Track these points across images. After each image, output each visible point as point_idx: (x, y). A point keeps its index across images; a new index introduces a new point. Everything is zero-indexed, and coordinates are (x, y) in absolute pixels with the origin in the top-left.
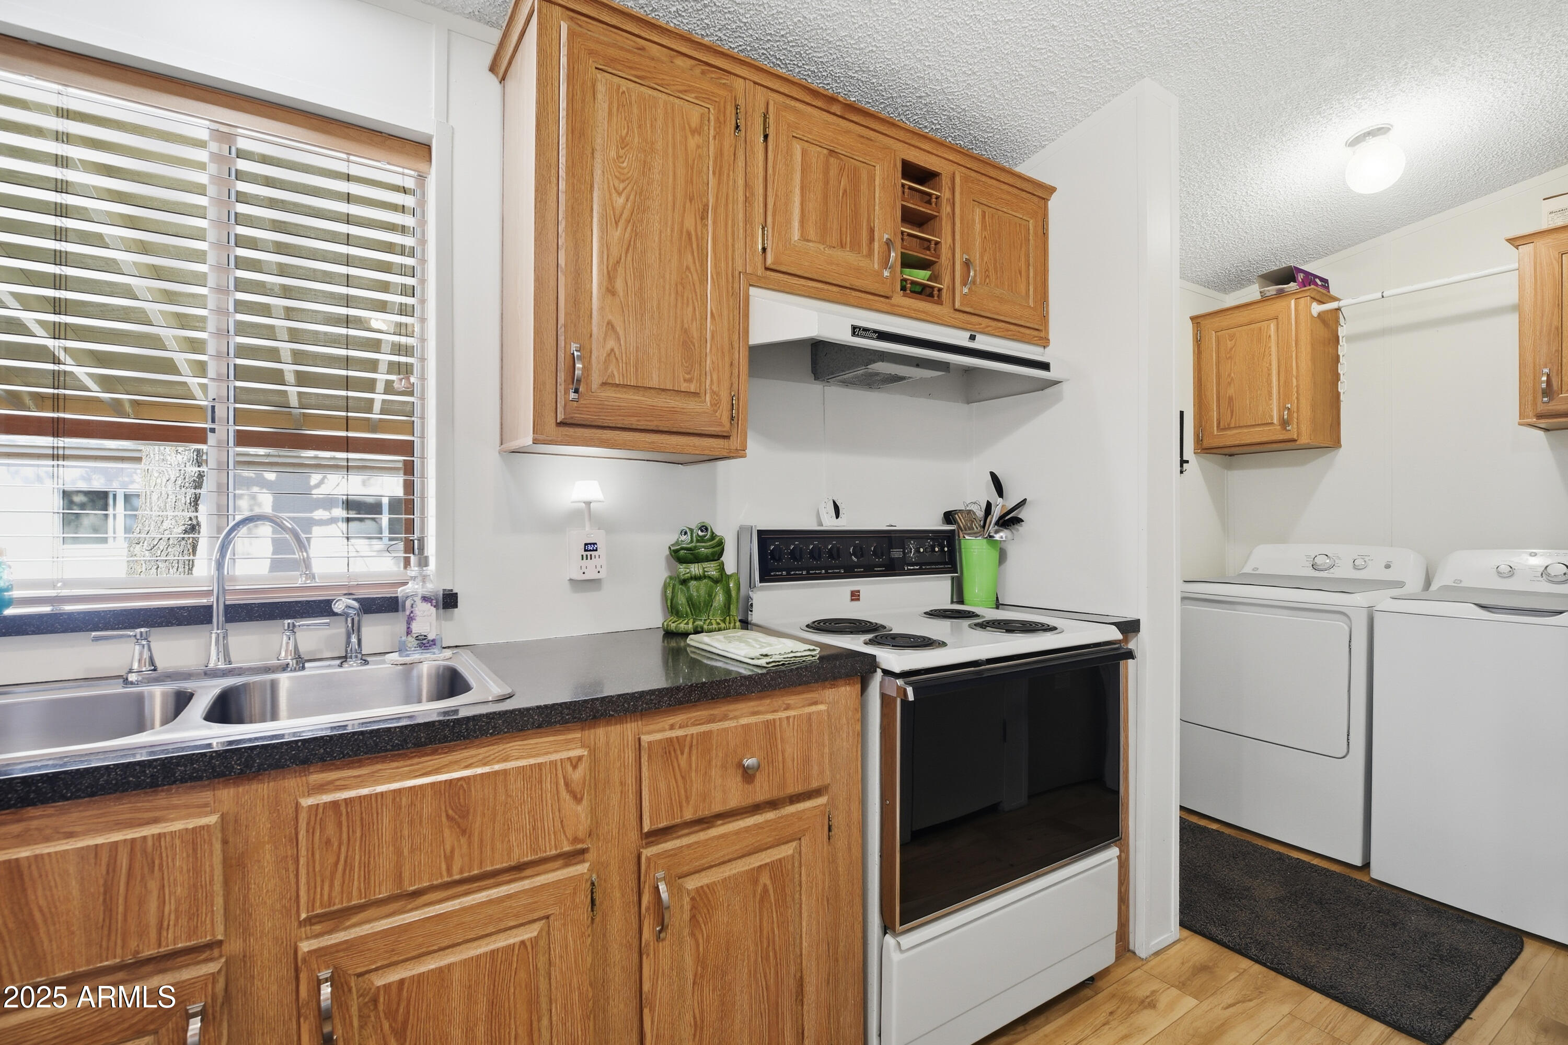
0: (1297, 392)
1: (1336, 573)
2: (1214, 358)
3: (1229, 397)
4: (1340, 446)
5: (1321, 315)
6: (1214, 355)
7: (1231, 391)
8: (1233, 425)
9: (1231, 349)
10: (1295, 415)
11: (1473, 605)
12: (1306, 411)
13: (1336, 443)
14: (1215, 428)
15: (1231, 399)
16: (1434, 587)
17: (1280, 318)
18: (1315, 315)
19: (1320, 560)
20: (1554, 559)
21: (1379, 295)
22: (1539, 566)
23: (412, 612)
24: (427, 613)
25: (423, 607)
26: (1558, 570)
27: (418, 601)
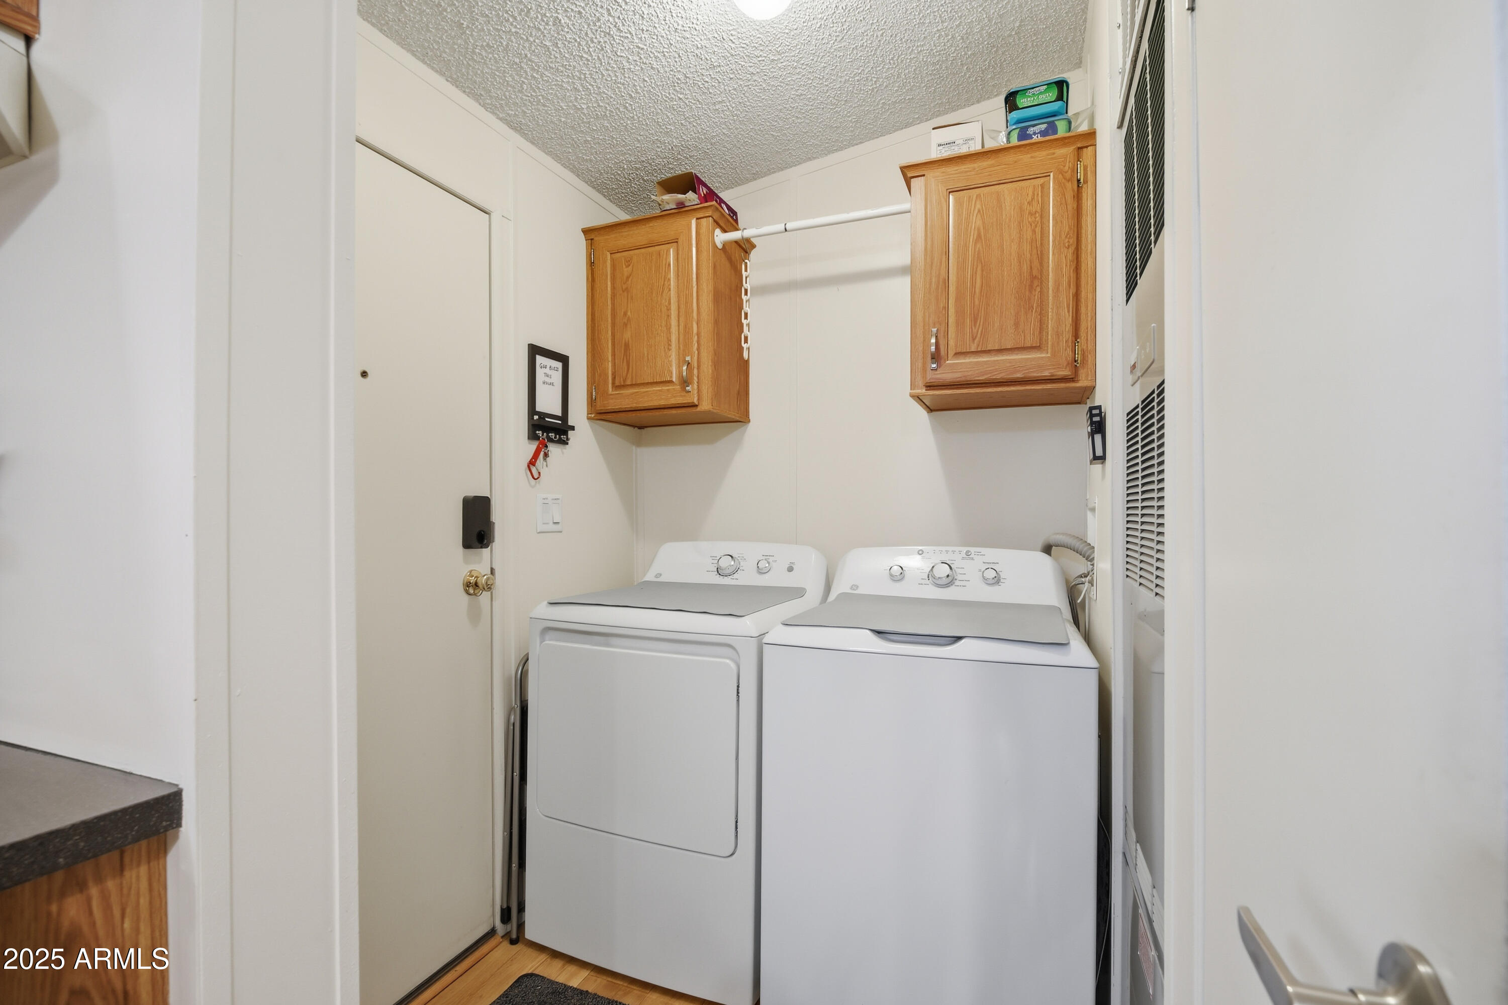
0: (698, 342)
1: (741, 579)
2: (609, 289)
3: (625, 343)
4: (749, 421)
5: (725, 245)
6: (609, 283)
7: (627, 335)
8: (629, 382)
9: (628, 278)
10: (695, 371)
11: (867, 631)
12: (707, 368)
13: (742, 418)
14: (610, 386)
15: (627, 346)
16: (832, 597)
17: (680, 241)
18: (720, 246)
19: (726, 563)
20: (937, 559)
21: (781, 227)
22: (926, 567)
26: (942, 572)
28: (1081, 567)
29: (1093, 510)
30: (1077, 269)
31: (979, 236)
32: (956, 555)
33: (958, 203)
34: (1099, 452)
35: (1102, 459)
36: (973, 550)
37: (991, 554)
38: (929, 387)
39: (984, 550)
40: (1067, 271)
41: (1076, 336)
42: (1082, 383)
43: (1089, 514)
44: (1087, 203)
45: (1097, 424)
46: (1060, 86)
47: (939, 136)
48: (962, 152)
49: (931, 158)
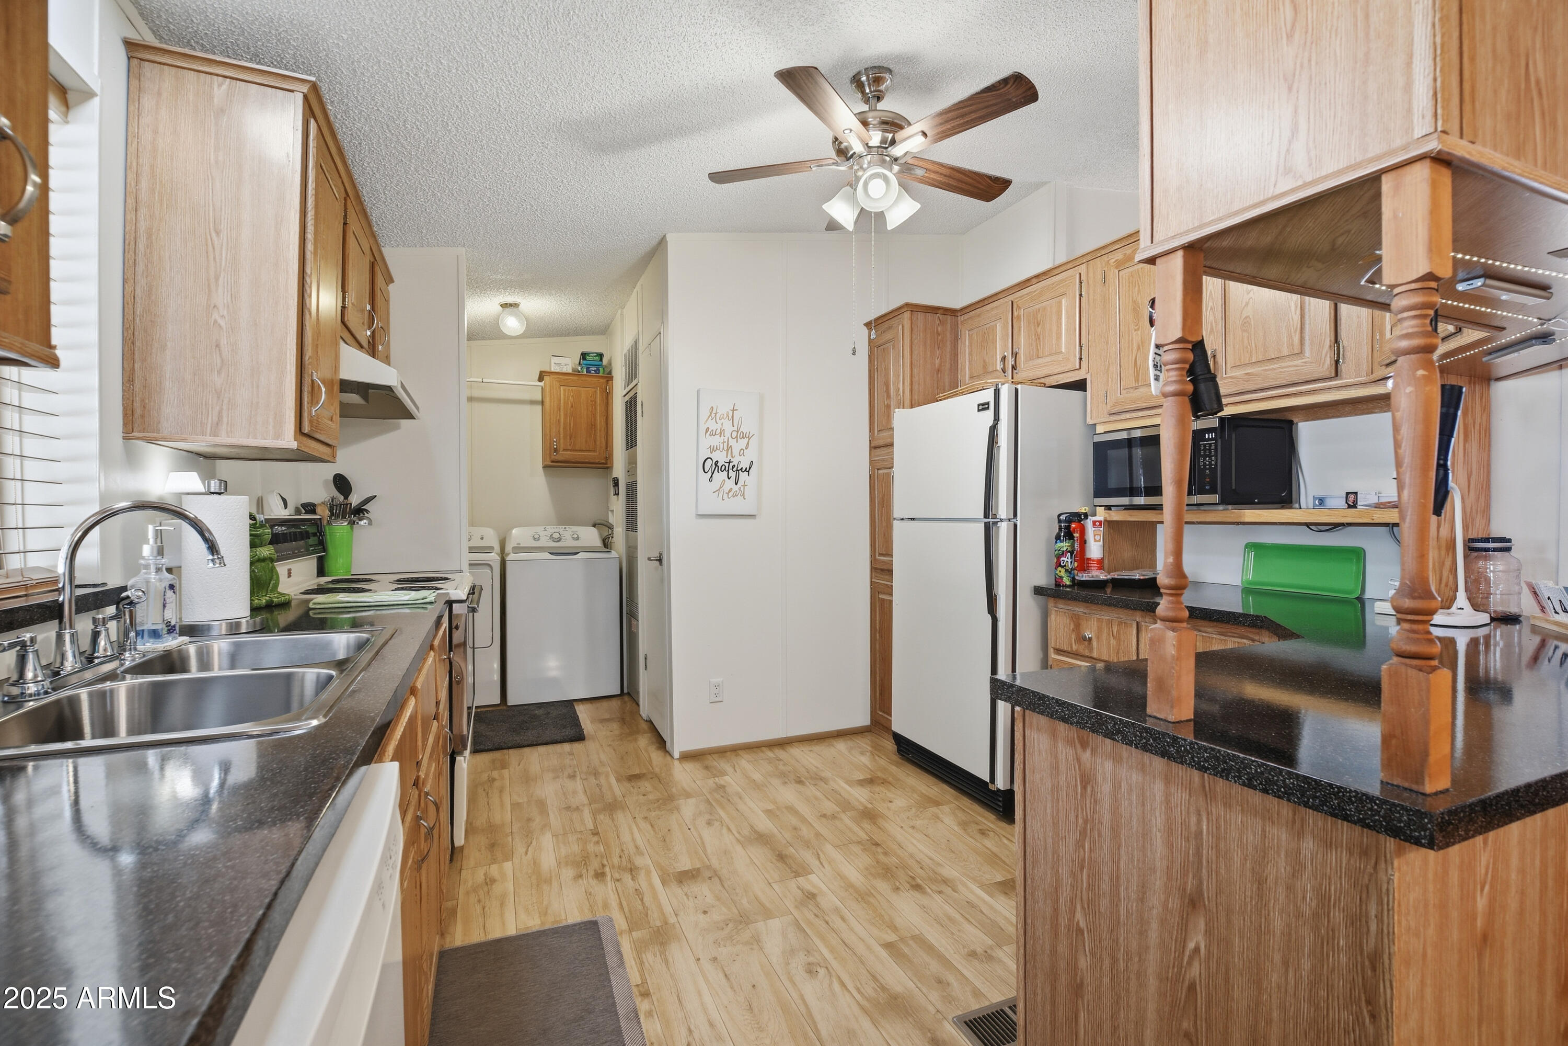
16: (508, 548)
20: (553, 530)
21: (481, 380)
22: (549, 534)
23: (164, 600)
24: (171, 600)
25: (170, 593)
26: (556, 536)
27: (167, 588)
28: (607, 532)
29: (612, 511)
30: (607, 424)
31: (572, 406)
32: (561, 529)
33: (565, 390)
34: (617, 492)
35: (619, 495)
37: (575, 528)
38: (550, 461)
39: (572, 527)
40: (603, 424)
41: (607, 448)
42: (608, 465)
43: (610, 513)
44: (610, 401)
45: (616, 483)
46: (601, 356)
47: (554, 360)
48: (564, 370)
49: (553, 370)
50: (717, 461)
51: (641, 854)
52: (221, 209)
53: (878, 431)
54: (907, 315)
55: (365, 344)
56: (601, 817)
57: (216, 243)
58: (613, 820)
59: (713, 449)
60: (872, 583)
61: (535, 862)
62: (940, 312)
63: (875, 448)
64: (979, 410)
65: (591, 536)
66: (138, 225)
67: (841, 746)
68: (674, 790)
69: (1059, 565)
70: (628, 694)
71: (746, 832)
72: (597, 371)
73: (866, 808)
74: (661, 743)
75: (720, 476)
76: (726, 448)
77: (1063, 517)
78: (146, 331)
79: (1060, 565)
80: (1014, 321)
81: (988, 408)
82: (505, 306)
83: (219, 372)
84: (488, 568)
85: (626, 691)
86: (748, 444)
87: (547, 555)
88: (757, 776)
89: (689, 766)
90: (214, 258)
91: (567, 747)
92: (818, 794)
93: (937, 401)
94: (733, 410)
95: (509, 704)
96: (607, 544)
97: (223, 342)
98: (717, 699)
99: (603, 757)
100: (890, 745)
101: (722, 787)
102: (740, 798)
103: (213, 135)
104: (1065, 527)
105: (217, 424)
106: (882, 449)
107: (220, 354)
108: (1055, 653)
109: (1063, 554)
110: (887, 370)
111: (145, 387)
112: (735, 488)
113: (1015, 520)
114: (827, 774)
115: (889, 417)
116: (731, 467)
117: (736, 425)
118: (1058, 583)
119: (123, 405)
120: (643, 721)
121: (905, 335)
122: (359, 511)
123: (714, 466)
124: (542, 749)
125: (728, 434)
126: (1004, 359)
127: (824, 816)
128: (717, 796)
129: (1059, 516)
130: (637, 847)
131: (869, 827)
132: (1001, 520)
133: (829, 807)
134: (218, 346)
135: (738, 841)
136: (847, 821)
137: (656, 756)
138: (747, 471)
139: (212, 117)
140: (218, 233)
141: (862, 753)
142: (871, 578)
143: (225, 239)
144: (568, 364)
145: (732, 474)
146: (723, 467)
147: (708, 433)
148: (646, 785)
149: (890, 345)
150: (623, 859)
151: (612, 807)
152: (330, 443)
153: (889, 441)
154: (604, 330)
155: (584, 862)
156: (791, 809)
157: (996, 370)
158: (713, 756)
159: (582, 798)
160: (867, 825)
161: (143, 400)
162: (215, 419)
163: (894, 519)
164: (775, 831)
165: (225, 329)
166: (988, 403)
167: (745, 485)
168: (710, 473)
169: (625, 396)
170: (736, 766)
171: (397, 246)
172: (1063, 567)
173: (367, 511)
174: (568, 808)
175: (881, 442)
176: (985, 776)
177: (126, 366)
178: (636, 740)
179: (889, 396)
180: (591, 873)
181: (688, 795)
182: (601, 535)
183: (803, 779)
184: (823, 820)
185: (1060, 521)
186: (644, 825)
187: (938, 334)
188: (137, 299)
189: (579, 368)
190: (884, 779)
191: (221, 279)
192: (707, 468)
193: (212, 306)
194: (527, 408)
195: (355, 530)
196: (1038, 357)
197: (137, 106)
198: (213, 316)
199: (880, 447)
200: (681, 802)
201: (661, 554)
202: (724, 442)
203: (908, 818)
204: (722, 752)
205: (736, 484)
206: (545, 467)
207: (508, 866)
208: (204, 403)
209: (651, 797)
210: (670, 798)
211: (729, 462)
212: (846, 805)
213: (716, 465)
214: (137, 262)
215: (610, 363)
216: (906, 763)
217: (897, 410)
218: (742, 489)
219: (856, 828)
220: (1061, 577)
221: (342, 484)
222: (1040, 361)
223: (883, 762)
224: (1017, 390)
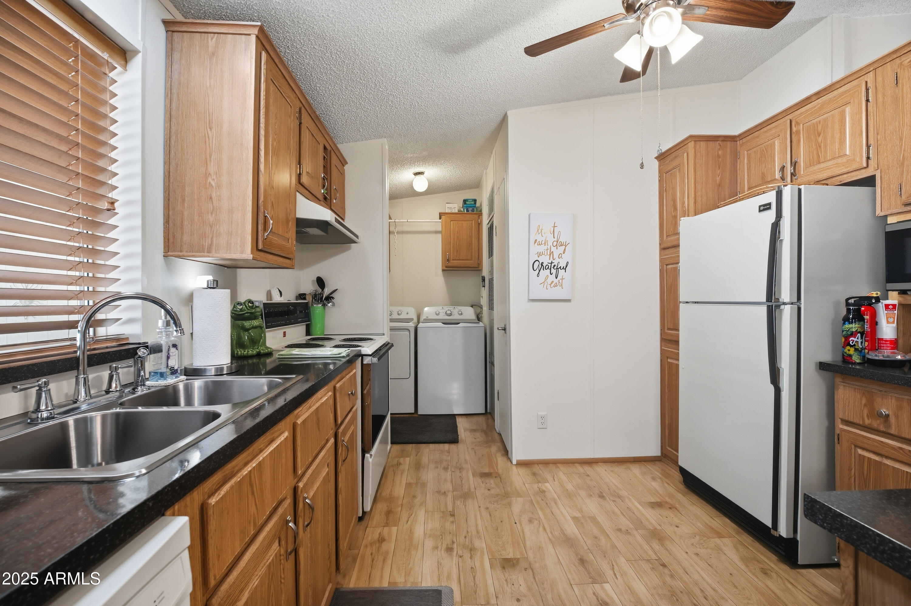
1: (393, 317)
16: (421, 319)
20: (447, 309)
21: (406, 221)
22: (445, 311)
23: (168, 354)
24: (174, 354)
25: (173, 350)
26: (449, 312)
27: (171, 347)
28: (479, 310)
29: (482, 297)
31: (458, 232)
32: (451, 308)
33: (453, 224)
34: (484, 285)
35: (484, 287)
36: (444, 307)
37: (460, 308)
38: (446, 267)
39: (458, 307)
40: (476, 243)
41: (479, 258)
42: (480, 269)
43: (481, 298)
44: (480, 228)
45: (483, 279)
46: (475, 201)
47: (448, 205)
48: (453, 211)
49: (447, 212)
50: (543, 263)
51: (480, 538)
52: (213, 114)
53: (667, 236)
54: (691, 145)
55: (321, 198)
56: (458, 502)
57: (210, 135)
58: (465, 506)
59: (539, 254)
60: (661, 349)
61: (411, 530)
62: (721, 139)
63: (665, 249)
64: (760, 211)
65: (469, 313)
66: (171, 130)
67: (636, 470)
68: (509, 489)
69: (847, 343)
70: (490, 413)
71: (557, 534)
72: (473, 210)
73: (656, 529)
74: (506, 452)
75: (545, 273)
76: (549, 254)
77: (852, 301)
78: (175, 192)
79: (849, 344)
80: (793, 136)
81: (769, 208)
82: (416, 174)
83: (212, 214)
84: (406, 330)
85: (488, 411)
86: (565, 250)
87: (440, 324)
88: (569, 487)
89: (522, 471)
90: (209, 145)
91: (446, 446)
92: (616, 510)
93: (719, 208)
94: (554, 227)
95: (419, 414)
96: (479, 318)
97: (214, 195)
98: (542, 426)
99: (467, 457)
100: (678, 476)
101: (544, 492)
102: (556, 503)
103: (208, 70)
104: (854, 310)
105: (211, 245)
106: (670, 250)
107: (212, 204)
108: (842, 424)
109: (853, 334)
110: (674, 189)
111: (174, 225)
112: (556, 281)
113: (798, 304)
114: (624, 493)
115: (675, 225)
116: (552, 266)
117: (556, 237)
118: (846, 359)
119: (164, 236)
120: (496, 433)
121: (690, 160)
122: (329, 298)
123: (540, 266)
124: (432, 446)
125: (550, 244)
126: (783, 169)
127: (620, 530)
128: (539, 499)
129: (847, 300)
130: (478, 532)
131: (657, 547)
132: (784, 304)
133: (625, 523)
134: (211, 198)
135: (550, 539)
136: (639, 539)
137: (501, 460)
138: (565, 269)
139: (208, 59)
140: (211, 129)
141: (653, 479)
142: (661, 346)
143: (215, 132)
144: (455, 207)
145: (554, 271)
146: (547, 266)
147: (536, 244)
148: (492, 482)
149: (677, 170)
150: (467, 540)
151: (467, 496)
152: (289, 257)
153: (675, 243)
154: (477, 185)
155: (441, 537)
156: (594, 520)
157: (775, 179)
158: (539, 465)
159: (448, 486)
160: (656, 545)
161: (173, 233)
162: (210, 242)
163: (680, 302)
164: (580, 536)
165: (215, 188)
166: (770, 204)
167: (562, 279)
168: (538, 271)
169: (488, 224)
170: (555, 476)
171: (349, 142)
172: (851, 346)
173: (333, 298)
174: (439, 492)
175: (669, 245)
176: (768, 521)
177: (165, 213)
178: (490, 447)
179: (675, 209)
180: (444, 546)
181: (519, 495)
182: (475, 312)
183: (604, 495)
184: (619, 533)
185: (848, 304)
186: (485, 514)
187: (719, 156)
188: (171, 174)
189: (462, 210)
190: (671, 505)
191: (212, 157)
192: (536, 267)
193: (208, 174)
194: (434, 236)
195: (326, 309)
196: (819, 162)
197: (171, 59)
198: (209, 181)
199: (668, 248)
200: (513, 499)
201: (505, 326)
202: (548, 249)
203: (693, 544)
204: (546, 463)
205: (556, 278)
206: (443, 270)
207: (394, 529)
208: (204, 233)
209: (493, 492)
210: (507, 495)
211: (552, 263)
212: (639, 524)
213: (542, 265)
214: (171, 152)
215: (481, 205)
216: (692, 493)
217: (682, 219)
218: (561, 281)
219: (646, 547)
220: (850, 356)
221: (320, 282)
222: (822, 166)
223: (671, 489)
224: (800, 190)
